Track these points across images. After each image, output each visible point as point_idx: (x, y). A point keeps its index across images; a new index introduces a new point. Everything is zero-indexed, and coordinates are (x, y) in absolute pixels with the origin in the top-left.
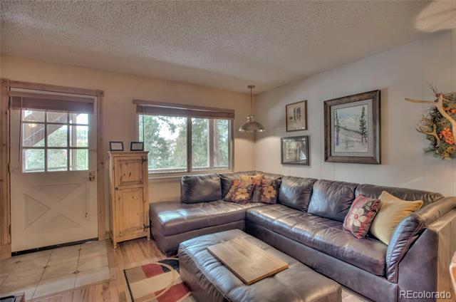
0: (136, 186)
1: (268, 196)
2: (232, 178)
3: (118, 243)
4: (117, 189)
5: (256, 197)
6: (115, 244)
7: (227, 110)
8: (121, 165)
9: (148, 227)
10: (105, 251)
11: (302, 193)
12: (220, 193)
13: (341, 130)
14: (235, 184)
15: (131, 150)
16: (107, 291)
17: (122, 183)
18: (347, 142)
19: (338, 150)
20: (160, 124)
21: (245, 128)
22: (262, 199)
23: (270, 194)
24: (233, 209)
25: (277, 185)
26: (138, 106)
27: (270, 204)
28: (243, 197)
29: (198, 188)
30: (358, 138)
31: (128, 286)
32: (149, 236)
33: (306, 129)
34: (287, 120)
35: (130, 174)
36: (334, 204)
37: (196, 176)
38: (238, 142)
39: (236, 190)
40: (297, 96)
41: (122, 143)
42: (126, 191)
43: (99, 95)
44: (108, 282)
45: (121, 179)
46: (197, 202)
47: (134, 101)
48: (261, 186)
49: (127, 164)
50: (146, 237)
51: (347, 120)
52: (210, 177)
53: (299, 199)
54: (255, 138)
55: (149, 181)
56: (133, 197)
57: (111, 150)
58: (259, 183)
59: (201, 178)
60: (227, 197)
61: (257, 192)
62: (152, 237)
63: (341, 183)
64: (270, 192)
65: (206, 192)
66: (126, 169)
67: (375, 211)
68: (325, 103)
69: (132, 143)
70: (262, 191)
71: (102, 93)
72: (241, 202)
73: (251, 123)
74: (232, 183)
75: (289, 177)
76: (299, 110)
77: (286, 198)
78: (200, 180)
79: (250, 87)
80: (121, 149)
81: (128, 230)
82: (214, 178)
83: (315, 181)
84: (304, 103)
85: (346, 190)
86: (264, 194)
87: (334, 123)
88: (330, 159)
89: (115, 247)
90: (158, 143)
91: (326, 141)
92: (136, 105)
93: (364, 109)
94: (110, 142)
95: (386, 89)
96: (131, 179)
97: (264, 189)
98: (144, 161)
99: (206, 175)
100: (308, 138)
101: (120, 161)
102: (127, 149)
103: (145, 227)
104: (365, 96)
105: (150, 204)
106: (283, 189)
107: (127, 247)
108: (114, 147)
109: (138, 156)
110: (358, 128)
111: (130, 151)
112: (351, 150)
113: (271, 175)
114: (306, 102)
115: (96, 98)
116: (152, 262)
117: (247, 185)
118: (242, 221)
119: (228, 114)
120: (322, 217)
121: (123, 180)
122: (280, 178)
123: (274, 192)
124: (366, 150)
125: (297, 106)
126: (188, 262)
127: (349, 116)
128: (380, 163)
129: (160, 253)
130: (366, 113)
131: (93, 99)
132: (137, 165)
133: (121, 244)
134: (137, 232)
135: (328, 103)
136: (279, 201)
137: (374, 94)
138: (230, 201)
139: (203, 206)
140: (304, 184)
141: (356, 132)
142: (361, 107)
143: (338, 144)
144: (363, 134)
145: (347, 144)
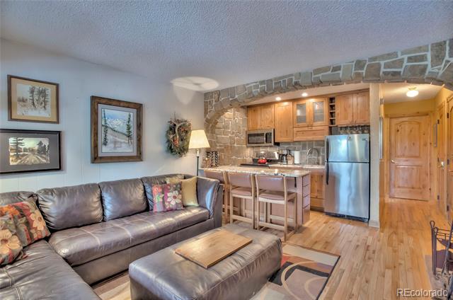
13: (109, 131)
18: (115, 142)
19: (105, 150)
23: (42, 223)
30: (124, 139)
33: (58, 122)
51: (115, 122)
58: (17, 213)
68: (92, 99)
76: (42, 94)
84: (54, 87)
86: (34, 225)
87: (101, 122)
88: (98, 160)
93: (130, 116)
97: (31, 217)
100: (60, 135)
104: (132, 105)
110: (125, 131)
112: (118, 150)
114: (57, 86)
124: (130, 151)
127: (117, 119)
130: (132, 119)
135: (95, 99)
137: (137, 106)
141: (124, 134)
142: (128, 113)
143: (105, 144)
144: (129, 136)
145: (115, 144)
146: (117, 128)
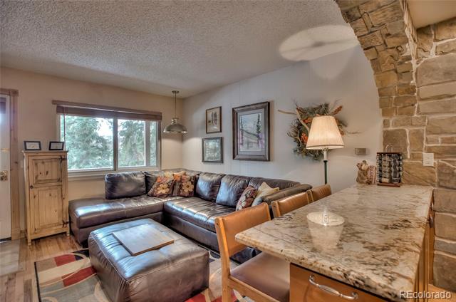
0: (54, 184)
1: (186, 190)
2: (157, 175)
3: (32, 240)
4: (31, 187)
5: (176, 192)
6: (29, 241)
7: (155, 112)
8: (36, 164)
9: (67, 223)
10: (17, 248)
11: (213, 187)
12: (144, 189)
13: (245, 134)
14: (159, 180)
15: (50, 149)
16: (13, 281)
17: (38, 182)
18: (248, 143)
19: (242, 149)
20: (100, 122)
21: (169, 129)
22: (181, 193)
23: (188, 189)
24: (151, 202)
25: (195, 181)
26: (58, 107)
27: (187, 197)
28: (164, 192)
29: (121, 185)
30: (254, 140)
31: (36, 274)
32: (68, 232)
33: (221, 131)
34: (207, 122)
35: (47, 173)
36: (233, 195)
37: (120, 173)
38: (165, 142)
39: (158, 186)
40: (214, 103)
41: (39, 142)
42: (43, 188)
43: (11, 94)
44: (15, 274)
45: (36, 178)
46: (119, 198)
47: (54, 102)
48: (180, 182)
49: (43, 163)
50: (65, 233)
51: (248, 125)
52: (135, 175)
53: (210, 192)
54: (182, 139)
55: (69, 180)
56: (50, 195)
57: (26, 149)
58: (179, 179)
59: (126, 176)
60: (150, 192)
61: (177, 187)
62: (72, 233)
63: (240, 177)
64: (188, 186)
65: (129, 189)
66: (42, 168)
67: (252, 197)
68: (233, 110)
69: (51, 143)
70: (181, 186)
71: (15, 93)
72: (162, 196)
73: (175, 125)
74: (156, 179)
75: (205, 173)
76: (215, 115)
77: (200, 191)
78: (124, 177)
79: (174, 92)
80: (38, 148)
81: (43, 227)
82: (139, 176)
83: (223, 176)
84: (219, 109)
85: (243, 182)
86: (183, 188)
87: (240, 127)
88: (237, 157)
89: (30, 244)
90: (97, 142)
91: (234, 142)
92: (56, 106)
93: (259, 116)
94: (25, 142)
95: (273, 101)
96: (48, 177)
97: (183, 184)
98: (63, 159)
99: (131, 172)
100: (222, 139)
101: (34, 160)
102: (45, 148)
103: (64, 223)
104: (259, 106)
105: (69, 202)
106: (200, 183)
107: (42, 244)
108: (29, 146)
109: (57, 155)
110: (255, 132)
111: (48, 150)
112: (251, 150)
113: (192, 171)
114: (221, 108)
115: (8, 98)
116: (66, 254)
117: (168, 181)
118: (160, 213)
119: (156, 117)
120: (224, 205)
121: (39, 178)
122: (199, 175)
123: (192, 186)
124: (260, 150)
125: (214, 111)
126: (94, 247)
127: (250, 121)
128: (269, 160)
129: (77, 245)
130: (260, 120)
131: (5, 99)
132: (55, 164)
133: (37, 241)
134: (55, 228)
135: (236, 110)
136: (196, 194)
137: (265, 104)
138: (152, 196)
139: (124, 201)
140: (215, 178)
141: (254, 135)
142: (257, 114)
143: (242, 144)
144: (258, 137)
145: (248, 144)
146: (250, 130)
